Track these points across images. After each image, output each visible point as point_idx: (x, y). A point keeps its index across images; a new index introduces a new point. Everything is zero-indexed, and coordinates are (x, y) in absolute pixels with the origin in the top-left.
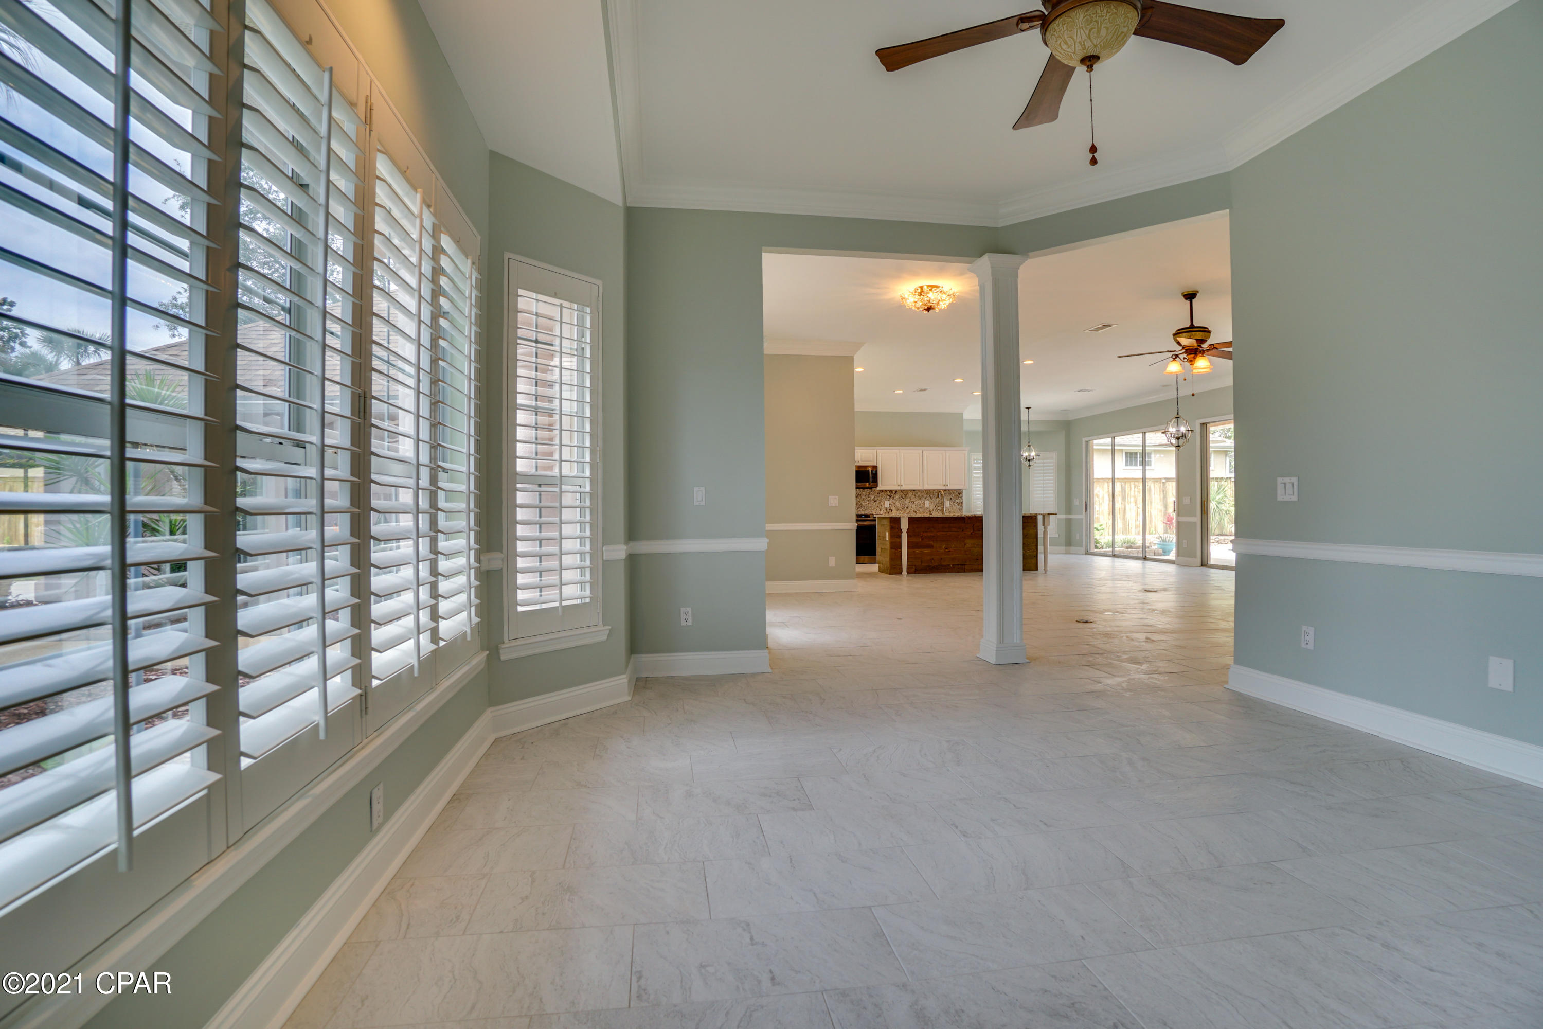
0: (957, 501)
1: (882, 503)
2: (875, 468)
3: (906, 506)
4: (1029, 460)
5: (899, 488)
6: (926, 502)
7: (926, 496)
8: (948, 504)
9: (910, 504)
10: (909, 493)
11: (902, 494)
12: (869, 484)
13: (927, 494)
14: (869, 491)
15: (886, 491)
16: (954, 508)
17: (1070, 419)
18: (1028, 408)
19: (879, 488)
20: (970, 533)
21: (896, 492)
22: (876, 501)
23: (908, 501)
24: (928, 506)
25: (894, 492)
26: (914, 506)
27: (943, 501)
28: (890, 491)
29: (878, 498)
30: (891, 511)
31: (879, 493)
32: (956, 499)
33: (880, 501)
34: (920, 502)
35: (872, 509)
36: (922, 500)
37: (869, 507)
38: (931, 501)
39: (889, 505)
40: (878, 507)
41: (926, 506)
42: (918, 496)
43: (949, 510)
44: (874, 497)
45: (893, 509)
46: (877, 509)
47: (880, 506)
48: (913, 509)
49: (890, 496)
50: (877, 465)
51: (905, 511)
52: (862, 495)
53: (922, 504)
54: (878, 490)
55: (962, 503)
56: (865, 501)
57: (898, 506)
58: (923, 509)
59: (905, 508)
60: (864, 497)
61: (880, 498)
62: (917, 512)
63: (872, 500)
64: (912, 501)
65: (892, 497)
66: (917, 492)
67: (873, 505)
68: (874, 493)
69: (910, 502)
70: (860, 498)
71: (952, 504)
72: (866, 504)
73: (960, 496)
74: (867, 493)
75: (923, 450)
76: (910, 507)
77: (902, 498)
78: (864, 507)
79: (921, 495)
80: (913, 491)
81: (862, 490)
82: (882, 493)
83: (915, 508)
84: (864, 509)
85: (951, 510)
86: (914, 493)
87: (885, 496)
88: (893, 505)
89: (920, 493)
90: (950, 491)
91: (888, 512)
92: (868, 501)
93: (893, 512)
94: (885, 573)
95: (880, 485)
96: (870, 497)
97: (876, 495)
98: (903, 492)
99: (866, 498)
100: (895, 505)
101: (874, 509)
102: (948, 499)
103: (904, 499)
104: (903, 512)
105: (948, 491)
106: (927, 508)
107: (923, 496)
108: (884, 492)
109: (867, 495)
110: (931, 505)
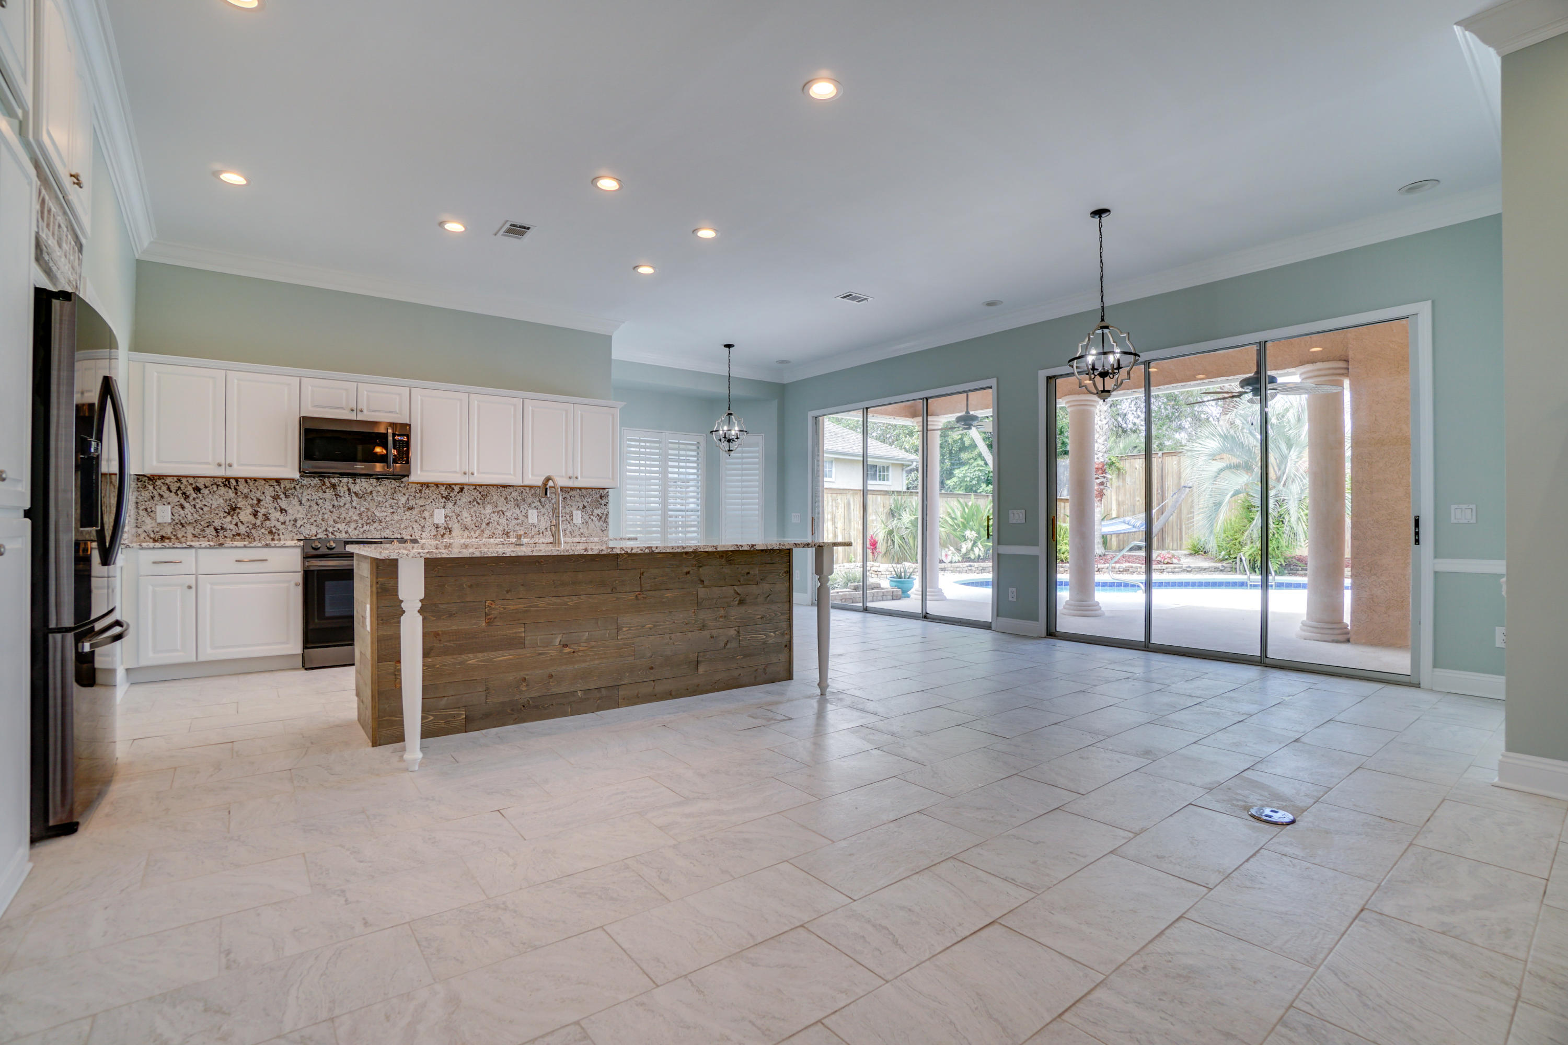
0: (597, 511)
1: (426, 514)
2: (404, 430)
3: (486, 521)
4: (729, 441)
5: (464, 480)
6: (530, 511)
7: (530, 500)
8: (578, 516)
9: (495, 517)
10: (493, 491)
11: (476, 494)
12: (387, 466)
13: (534, 495)
14: (395, 484)
15: (437, 485)
16: (591, 525)
17: (785, 382)
18: (729, 346)
19: (413, 478)
20: (631, 596)
21: (462, 490)
22: (411, 508)
23: (489, 509)
24: (535, 521)
25: (457, 489)
26: (503, 521)
27: (568, 512)
28: (443, 484)
29: (417, 501)
30: (450, 531)
31: (420, 491)
32: (596, 508)
33: (423, 508)
34: (518, 511)
35: (402, 527)
36: (521, 509)
37: (393, 522)
38: (543, 510)
39: (443, 518)
40: (416, 522)
41: (530, 521)
42: (512, 499)
43: (582, 531)
44: (408, 499)
45: (454, 526)
46: (414, 526)
47: (423, 520)
48: (501, 528)
49: (443, 497)
50: (408, 423)
51: (483, 531)
52: (374, 494)
53: (521, 518)
54: (417, 483)
55: (607, 515)
56: (383, 509)
57: (465, 520)
58: (523, 528)
59: (484, 525)
60: (380, 499)
61: (421, 502)
62: (511, 533)
63: (401, 506)
64: (500, 509)
65: (449, 499)
66: (510, 491)
67: (404, 518)
68: (407, 489)
69: (494, 512)
70: (369, 500)
71: (586, 517)
72: (386, 516)
73: (603, 502)
74: (389, 489)
75: (525, 400)
76: (496, 523)
77: (475, 503)
78: (381, 522)
79: (519, 498)
80: (501, 488)
81: (375, 480)
82: (427, 491)
83: (506, 526)
84: (381, 527)
85: (585, 530)
86: (504, 493)
87: (433, 497)
88: (455, 517)
89: (517, 493)
90: (580, 489)
91: (442, 533)
92: (391, 507)
93: (453, 534)
94: (362, 736)
95: (419, 472)
96: (397, 498)
97: (413, 494)
98: (478, 491)
99: (384, 501)
100: (459, 518)
101: (406, 527)
102: (577, 509)
103: (481, 505)
104: (477, 534)
105: (578, 491)
106: (533, 525)
107: (524, 500)
108: (433, 488)
109: (389, 494)
110: (542, 519)
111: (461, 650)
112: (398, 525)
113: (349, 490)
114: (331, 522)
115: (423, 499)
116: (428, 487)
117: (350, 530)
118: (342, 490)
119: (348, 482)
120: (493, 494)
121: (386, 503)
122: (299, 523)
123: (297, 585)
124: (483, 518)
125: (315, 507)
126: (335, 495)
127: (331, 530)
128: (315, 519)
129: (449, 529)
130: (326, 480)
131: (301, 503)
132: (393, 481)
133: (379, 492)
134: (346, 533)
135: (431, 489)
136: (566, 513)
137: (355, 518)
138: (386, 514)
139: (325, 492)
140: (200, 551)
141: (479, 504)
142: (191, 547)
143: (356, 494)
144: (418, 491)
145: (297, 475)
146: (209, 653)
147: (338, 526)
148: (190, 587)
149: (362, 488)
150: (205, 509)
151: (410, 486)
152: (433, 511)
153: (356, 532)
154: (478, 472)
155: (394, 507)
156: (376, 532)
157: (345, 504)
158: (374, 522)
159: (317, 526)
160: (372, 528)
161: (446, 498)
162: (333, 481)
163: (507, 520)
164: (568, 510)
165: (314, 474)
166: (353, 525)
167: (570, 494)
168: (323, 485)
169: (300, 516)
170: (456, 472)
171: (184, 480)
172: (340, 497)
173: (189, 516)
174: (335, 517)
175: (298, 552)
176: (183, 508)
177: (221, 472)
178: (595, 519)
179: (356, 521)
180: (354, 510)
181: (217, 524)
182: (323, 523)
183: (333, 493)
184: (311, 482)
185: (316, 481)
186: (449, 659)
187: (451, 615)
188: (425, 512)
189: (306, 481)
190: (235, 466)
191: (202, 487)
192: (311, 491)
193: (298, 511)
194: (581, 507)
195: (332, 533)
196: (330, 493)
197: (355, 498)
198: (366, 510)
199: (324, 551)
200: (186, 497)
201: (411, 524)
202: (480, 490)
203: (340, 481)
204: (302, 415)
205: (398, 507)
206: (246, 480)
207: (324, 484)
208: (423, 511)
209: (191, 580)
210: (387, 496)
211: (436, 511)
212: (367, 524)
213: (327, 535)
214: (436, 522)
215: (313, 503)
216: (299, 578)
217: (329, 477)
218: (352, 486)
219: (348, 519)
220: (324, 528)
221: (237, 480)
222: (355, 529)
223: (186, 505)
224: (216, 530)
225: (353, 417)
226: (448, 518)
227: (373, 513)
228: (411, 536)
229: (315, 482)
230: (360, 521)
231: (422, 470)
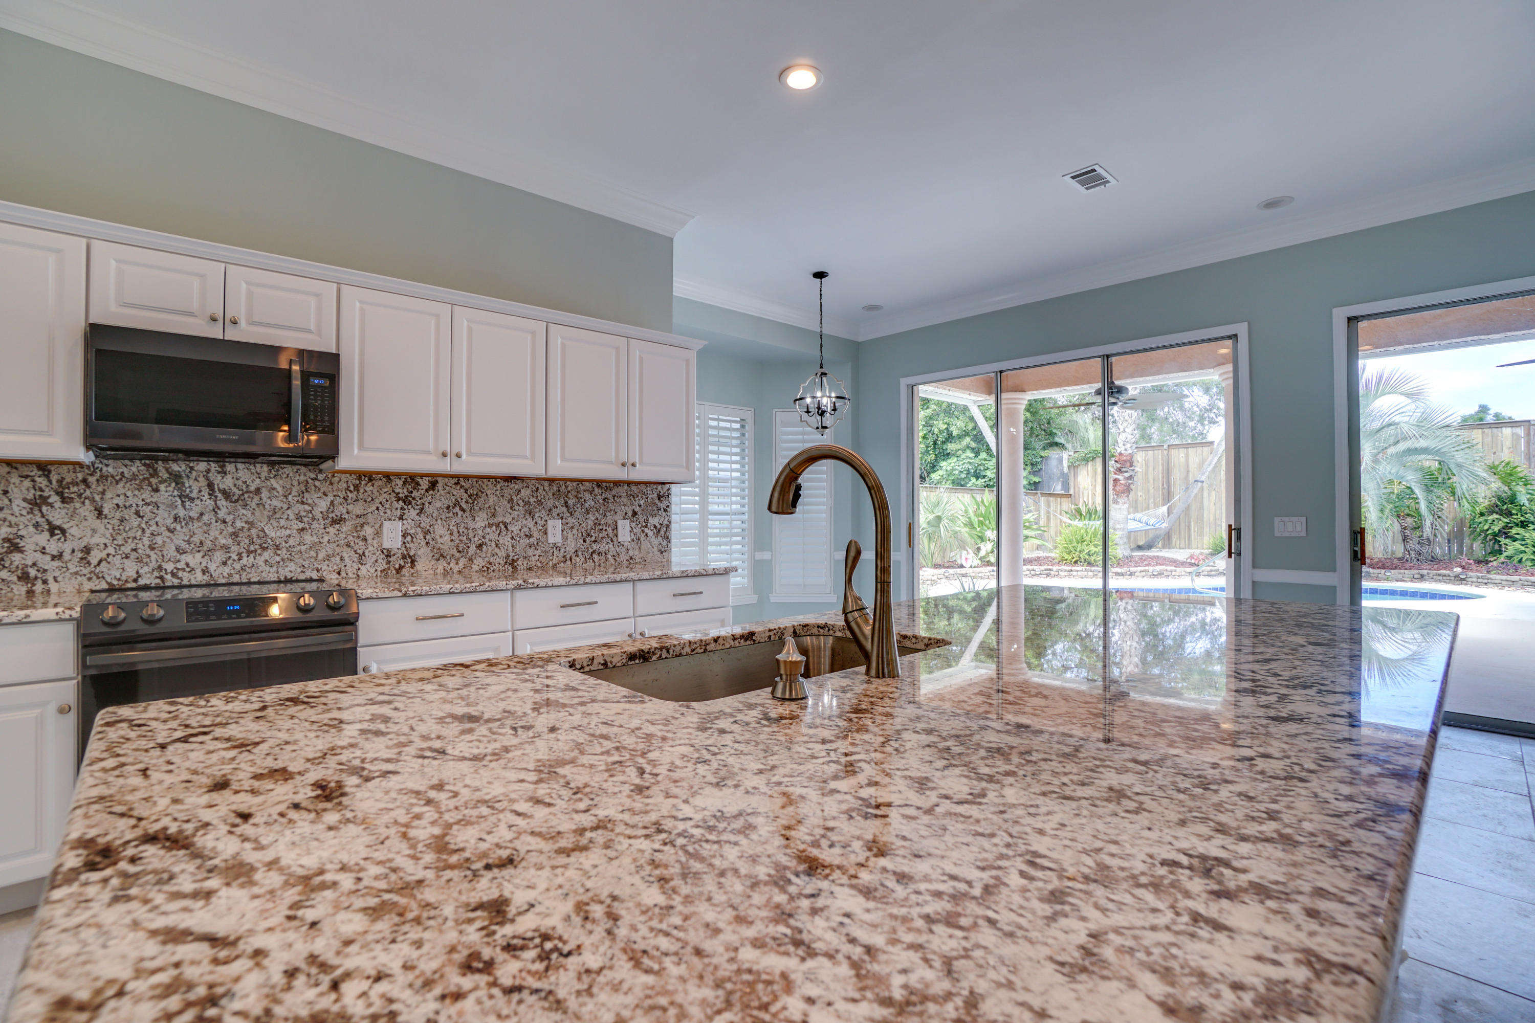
0: (654, 521)
1: (368, 531)
2: (325, 365)
3: (476, 540)
4: (822, 413)
5: (443, 466)
6: (551, 523)
7: (550, 503)
8: (625, 529)
9: (492, 534)
10: (489, 488)
11: (459, 493)
12: (291, 438)
13: (557, 495)
14: (307, 473)
15: (388, 476)
16: (645, 544)
17: (861, 338)
18: (820, 275)
19: (344, 462)
21: (433, 485)
22: (338, 521)
23: (481, 520)
24: (559, 539)
25: (424, 483)
26: (506, 540)
27: (610, 522)
28: (399, 475)
29: (350, 507)
30: (413, 562)
31: (357, 488)
32: (652, 515)
33: (360, 521)
34: (530, 523)
35: (321, 556)
36: (537, 519)
37: (303, 548)
38: (571, 521)
39: (400, 538)
40: (348, 545)
41: (551, 540)
42: (522, 503)
43: (631, 553)
44: (332, 503)
45: (419, 553)
46: (345, 555)
47: (361, 543)
48: (502, 553)
49: (399, 499)
50: (334, 351)
51: (471, 559)
52: (265, 494)
53: (536, 534)
54: (350, 473)
55: (668, 526)
56: (282, 522)
57: (440, 540)
58: (539, 552)
59: (473, 548)
60: (275, 503)
61: (358, 509)
62: (519, 562)
63: (319, 516)
64: (500, 519)
65: (410, 503)
66: (517, 487)
67: (326, 539)
68: (331, 484)
69: (490, 525)
70: (253, 505)
71: (638, 530)
72: (289, 536)
73: (662, 506)
74: (295, 483)
75: (551, 326)
76: (493, 544)
77: (457, 509)
78: (278, 547)
79: (532, 500)
80: (502, 483)
81: (265, 468)
82: (369, 488)
83: (510, 549)
84: (278, 559)
85: (637, 553)
86: (507, 492)
87: (381, 499)
88: (421, 536)
89: (528, 492)
90: (629, 483)
91: (397, 566)
92: (299, 518)
93: (419, 566)
95: (356, 451)
96: (310, 501)
97: (342, 494)
98: (462, 487)
99: (285, 506)
100: (428, 537)
101: (328, 558)
102: (624, 518)
103: (468, 514)
104: (461, 565)
105: (626, 487)
106: (556, 546)
107: (540, 503)
108: (380, 483)
109: (294, 493)
110: (570, 535)
112: (313, 554)
113: (210, 485)
114: (171, 552)
115: (361, 503)
116: (370, 480)
117: (212, 567)
118: (194, 486)
119: (208, 471)
120: (489, 492)
121: (289, 512)
122: (94, 558)
123: (64, 710)
124: (471, 535)
125: (135, 521)
126: (180, 497)
127: (170, 567)
128: (133, 545)
129: (410, 557)
130: (160, 466)
131: (100, 513)
132: (303, 469)
133: (274, 489)
135: (376, 484)
136: (607, 525)
137: (223, 541)
138: (288, 532)
139: (157, 490)
141: (463, 510)
143: (226, 494)
144: (352, 488)
145: (83, 454)
149: (240, 483)
151: (337, 479)
152: (381, 526)
153: (226, 570)
154: (469, 453)
155: (305, 519)
156: (267, 568)
157: (202, 514)
158: (264, 549)
159: (139, 560)
160: (260, 561)
161: (404, 502)
163: (512, 538)
164: (609, 519)
165: (127, 453)
166: (219, 556)
167: (614, 492)
168: (152, 476)
169: (96, 540)
170: (428, 453)
172: (192, 500)
174: (179, 540)
175: (69, 632)
178: (650, 533)
179: (226, 548)
180: (222, 526)
182: (152, 553)
183: (176, 493)
184: (125, 470)
188: (366, 527)
189: (112, 468)
193: (94, 531)
194: (630, 514)
195: (173, 575)
196: (167, 492)
197: (222, 502)
198: (246, 526)
199: (134, 629)
201: (338, 550)
202: (467, 485)
203: (192, 468)
204: (94, 317)
205: (314, 519)
207: (155, 474)
208: (362, 526)
210: (290, 497)
211: (387, 524)
212: (249, 552)
213: (161, 578)
214: (386, 545)
215: (129, 514)
217: (165, 460)
218: (217, 479)
219: (209, 544)
220: (154, 564)
222: (225, 563)
225: (215, 332)
226: (409, 538)
227: (263, 530)
228: (339, 573)
229: (134, 469)
230: (235, 548)
231: (361, 447)
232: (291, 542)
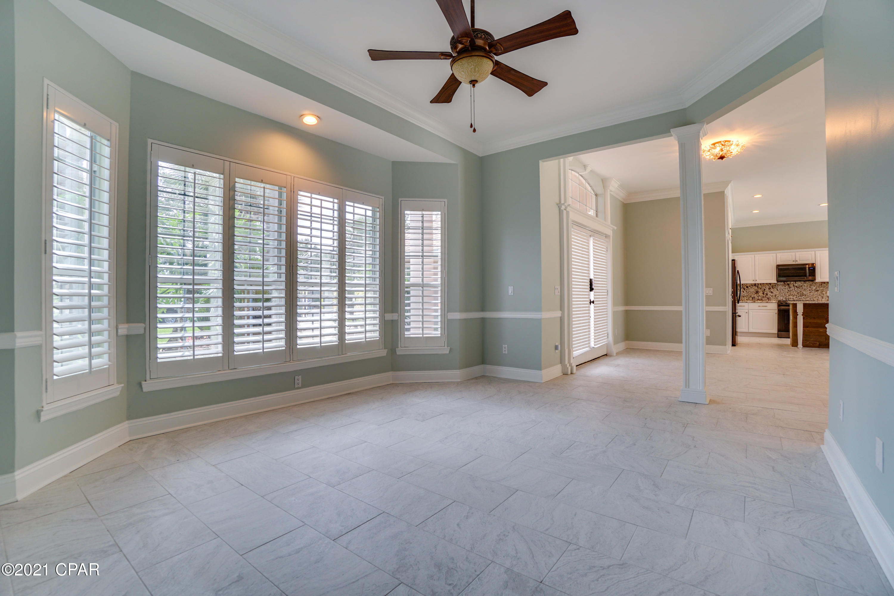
1: (824, 293)
2: (813, 265)
19: (817, 281)
22: (818, 291)
29: (820, 288)
31: (821, 285)
40: (820, 295)
44: (816, 288)
46: (819, 297)
47: (822, 295)
50: (814, 263)
52: (803, 286)
54: (820, 282)
60: (805, 288)
61: (822, 289)
63: (813, 290)
67: (815, 294)
70: (801, 288)
74: (808, 285)
78: (805, 295)
81: (803, 282)
82: (824, 285)
84: (805, 297)
92: (810, 290)
94: (791, 346)
95: (819, 279)
96: (811, 287)
97: (817, 286)
101: (815, 297)
111: (817, 327)
112: (812, 296)
113: (794, 285)
114: (788, 296)
117: (794, 298)
118: (791, 285)
119: (793, 283)
121: (808, 289)
122: (777, 296)
123: (776, 313)
125: (782, 291)
126: (789, 287)
127: (787, 298)
128: (782, 295)
130: (786, 283)
131: (777, 290)
132: (810, 282)
133: (805, 286)
134: (793, 299)
137: (796, 294)
139: (785, 286)
140: (749, 303)
142: (747, 302)
144: (819, 285)
145: (776, 282)
146: (751, 330)
147: (790, 297)
148: (747, 313)
149: (799, 285)
150: (749, 292)
151: (816, 284)
153: (796, 299)
156: (804, 299)
157: (792, 290)
158: (803, 295)
159: (783, 297)
160: (802, 297)
162: (788, 283)
165: (781, 281)
169: (777, 294)
171: (744, 285)
172: (791, 288)
173: (745, 294)
174: (789, 294)
175: (776, 304)
176: (744, 292)
177: (754, 282)
179: (796, 295)
180: (796, 292)
181: (753, 296)
185: (782, 283)
186: (814, 329)
187: (814, 318)
189: (779, 283)
190: (758, 280)
191: (748, 286)
192: (781, 286)
193: (777, 292)
196: (787, 287)
197: (796, 288)
198: (800, 292)
199: (784, 304)
200: (744, 289)
201: (817, 296)
203: (791, 283)
204: (778, 264)
206: (761, 284)
207: (785, 284)
208: (822, 292)
209: (747, 311)
210: (807, 287)
212: (800, 296)
214: (828, 295)
216: (777, 311)
218: (795, 284)
219: (793, 294)
220: (785, 297)
221: (758, 284)
223: (744, 291)
224: (752, 298)
225: (794, 263)
227: (803, 292)
230: (798, 295)
231: (820, 278)
232: (808, 294)
